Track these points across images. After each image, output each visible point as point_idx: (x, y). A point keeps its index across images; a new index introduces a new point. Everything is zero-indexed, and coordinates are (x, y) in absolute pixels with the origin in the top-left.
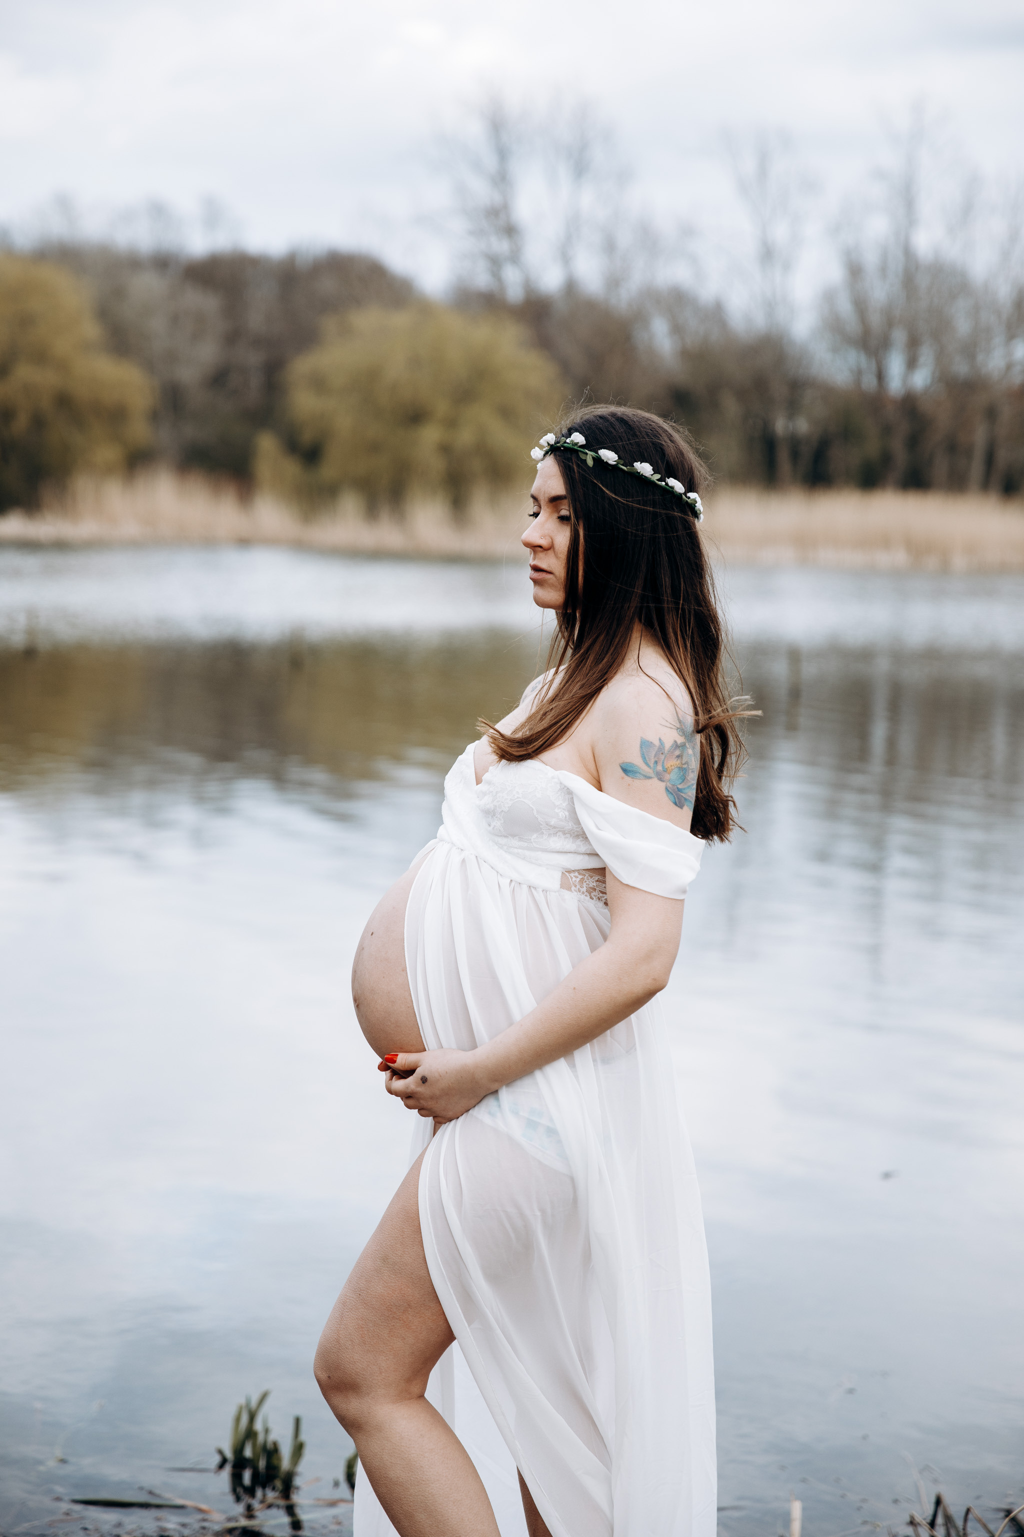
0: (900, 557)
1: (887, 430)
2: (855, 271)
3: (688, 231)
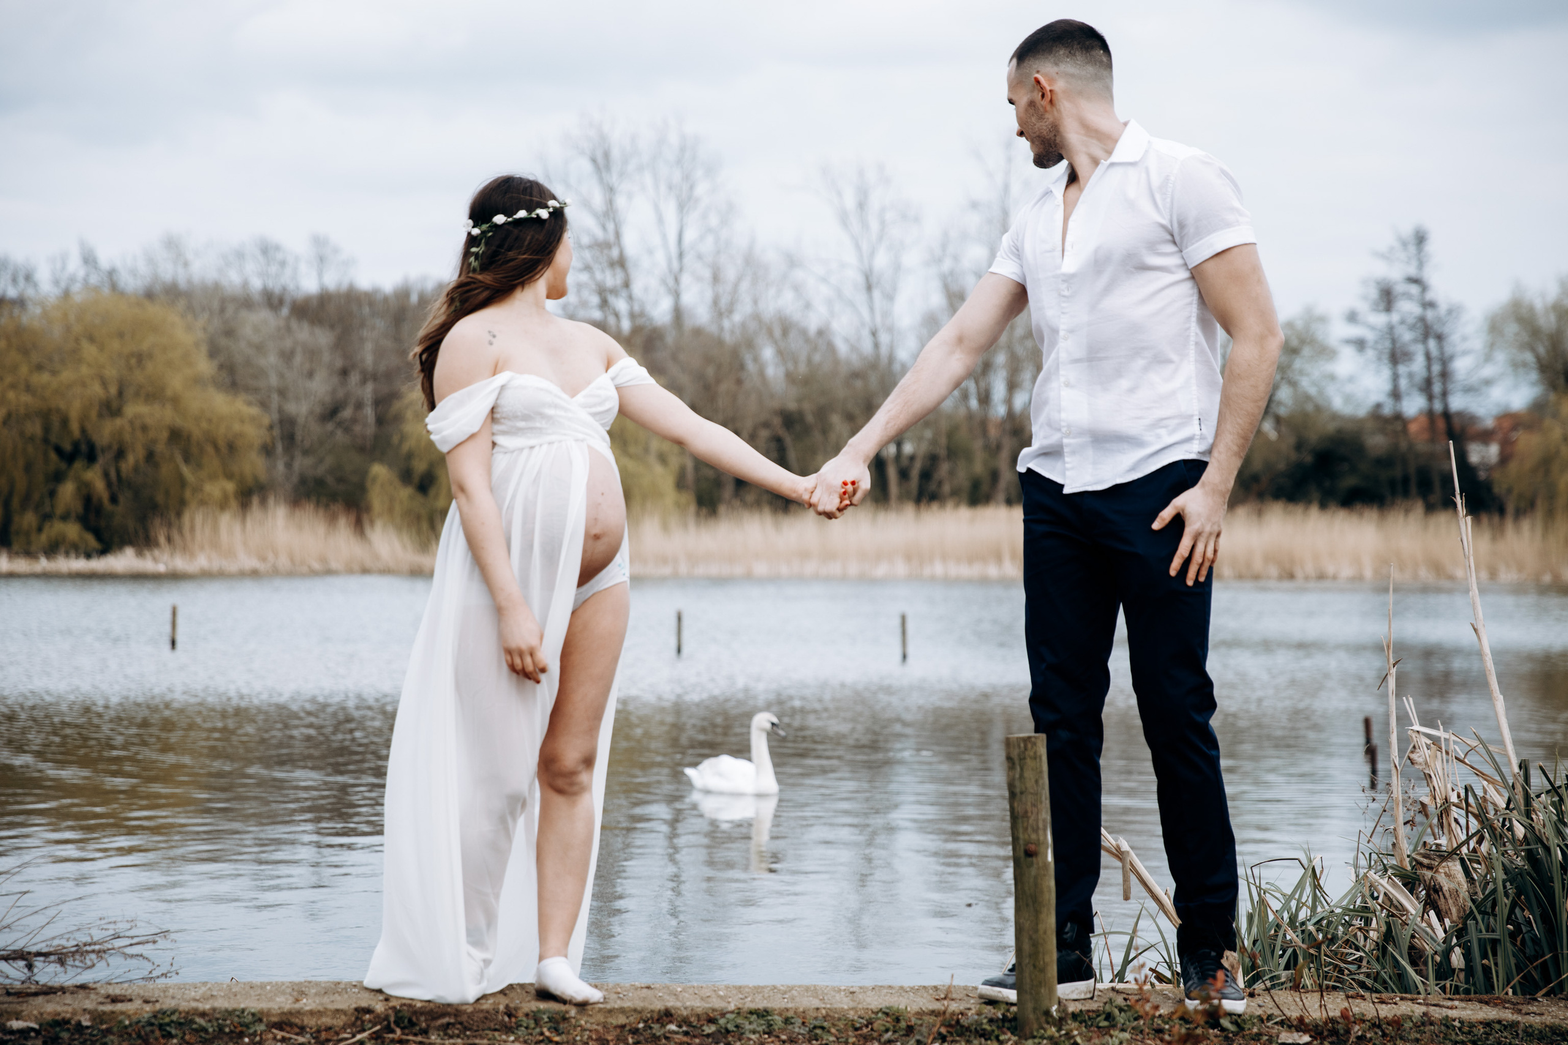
0: (1010, 569)
1: (993, 451)
3: (793, 261)
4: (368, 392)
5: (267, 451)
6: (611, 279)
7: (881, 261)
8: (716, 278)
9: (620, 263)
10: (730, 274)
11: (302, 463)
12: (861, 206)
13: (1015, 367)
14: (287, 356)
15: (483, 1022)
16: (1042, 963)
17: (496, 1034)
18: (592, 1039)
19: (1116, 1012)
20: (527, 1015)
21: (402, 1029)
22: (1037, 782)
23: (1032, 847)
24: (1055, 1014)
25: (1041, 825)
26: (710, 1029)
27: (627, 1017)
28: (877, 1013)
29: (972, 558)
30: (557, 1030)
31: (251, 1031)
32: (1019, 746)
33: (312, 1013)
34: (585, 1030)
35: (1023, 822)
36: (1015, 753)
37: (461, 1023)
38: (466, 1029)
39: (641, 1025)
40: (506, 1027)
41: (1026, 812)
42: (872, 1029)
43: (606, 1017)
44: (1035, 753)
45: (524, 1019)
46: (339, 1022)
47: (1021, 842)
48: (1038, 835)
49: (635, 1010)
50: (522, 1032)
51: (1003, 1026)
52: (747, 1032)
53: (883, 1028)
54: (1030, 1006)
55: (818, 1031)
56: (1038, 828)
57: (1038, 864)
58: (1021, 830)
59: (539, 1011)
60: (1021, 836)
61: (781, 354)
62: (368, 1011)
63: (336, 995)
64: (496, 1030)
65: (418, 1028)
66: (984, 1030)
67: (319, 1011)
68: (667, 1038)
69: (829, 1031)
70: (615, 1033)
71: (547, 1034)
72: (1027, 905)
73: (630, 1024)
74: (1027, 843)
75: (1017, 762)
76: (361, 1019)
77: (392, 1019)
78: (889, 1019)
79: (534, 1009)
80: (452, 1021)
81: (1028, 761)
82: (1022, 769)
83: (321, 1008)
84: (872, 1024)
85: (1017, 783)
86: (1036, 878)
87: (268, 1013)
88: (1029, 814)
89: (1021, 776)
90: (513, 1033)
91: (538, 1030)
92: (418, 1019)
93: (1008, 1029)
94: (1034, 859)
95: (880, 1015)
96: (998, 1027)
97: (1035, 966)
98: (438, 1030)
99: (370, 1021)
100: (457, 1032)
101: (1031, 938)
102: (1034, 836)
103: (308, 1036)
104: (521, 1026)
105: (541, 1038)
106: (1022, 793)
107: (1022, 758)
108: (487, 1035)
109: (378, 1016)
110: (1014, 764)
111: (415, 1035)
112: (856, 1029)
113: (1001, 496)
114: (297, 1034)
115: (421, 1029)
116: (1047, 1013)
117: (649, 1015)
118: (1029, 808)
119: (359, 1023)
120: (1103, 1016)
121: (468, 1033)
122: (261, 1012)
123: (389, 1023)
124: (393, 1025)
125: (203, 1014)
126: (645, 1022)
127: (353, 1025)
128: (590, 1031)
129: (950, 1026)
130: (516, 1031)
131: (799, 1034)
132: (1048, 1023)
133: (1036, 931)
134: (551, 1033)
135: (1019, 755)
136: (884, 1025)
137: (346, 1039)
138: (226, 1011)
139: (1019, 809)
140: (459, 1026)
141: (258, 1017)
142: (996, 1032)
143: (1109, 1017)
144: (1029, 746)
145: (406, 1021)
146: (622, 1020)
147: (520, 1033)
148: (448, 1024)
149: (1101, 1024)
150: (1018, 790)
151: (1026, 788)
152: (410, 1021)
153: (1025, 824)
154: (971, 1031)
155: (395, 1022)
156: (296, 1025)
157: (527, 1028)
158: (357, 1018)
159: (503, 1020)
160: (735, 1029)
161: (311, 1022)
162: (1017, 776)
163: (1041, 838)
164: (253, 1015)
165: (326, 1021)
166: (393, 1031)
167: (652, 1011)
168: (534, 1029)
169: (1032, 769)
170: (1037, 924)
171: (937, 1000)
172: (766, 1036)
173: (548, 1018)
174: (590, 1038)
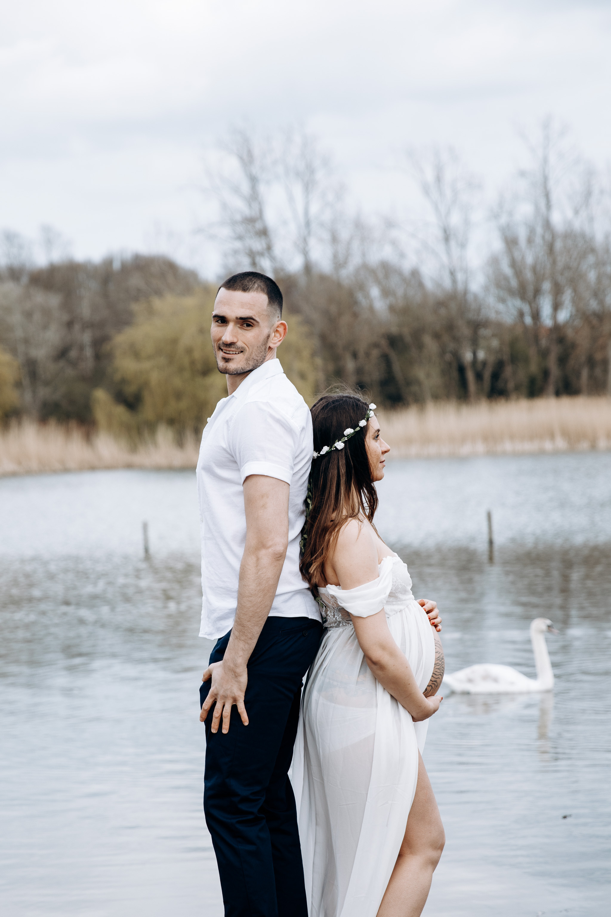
0: (561, 443)
1: (544, 354)
2: (511, 242)
3: (389, 224)
4: (86, 338)
5: (18, 385)
6: (258, 245)
7: (455, 220)
8: (335, 239)
9: (264, 233)
10: (344, 234)
11: (43, 392)
12: (439, 179)
13: (557, 291)
14: (28, 315)
29: (532, 436)
61: (386, 293)
113: (551, 388)
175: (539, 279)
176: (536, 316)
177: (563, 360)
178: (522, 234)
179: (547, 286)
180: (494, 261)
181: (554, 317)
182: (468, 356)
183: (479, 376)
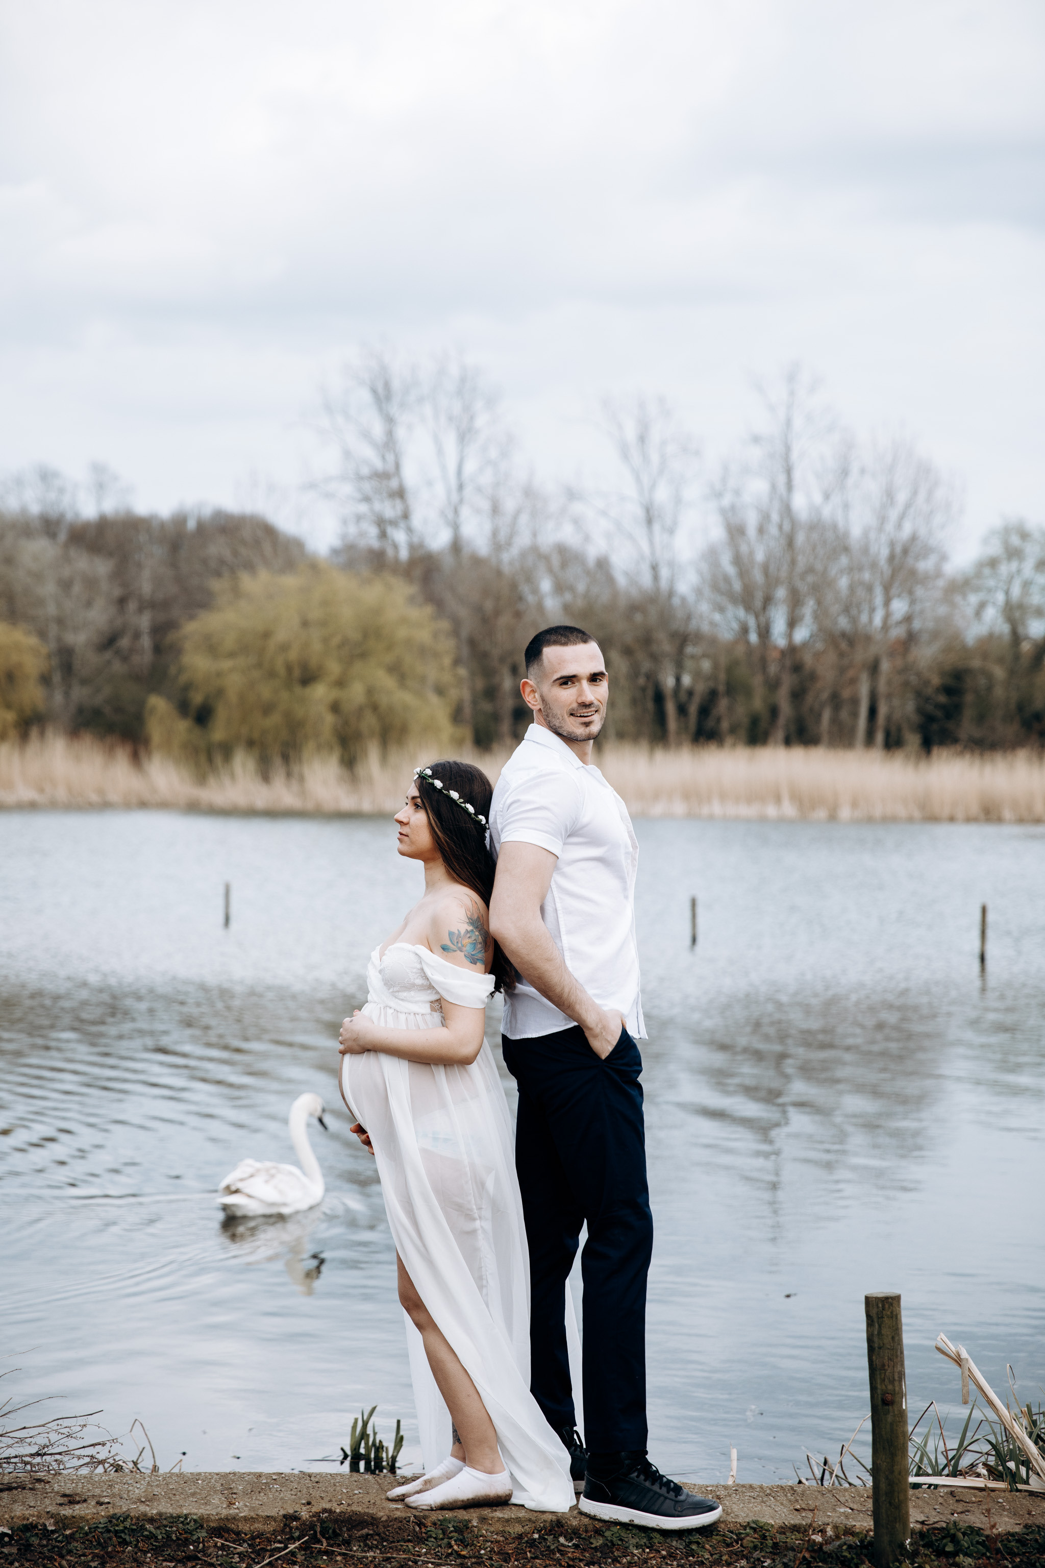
0: (789, 809)
1: (773, 685)
2: (736, 531)
3: (572, 495)
4: (144, 622)
5: (46, 680)
6: (390, 510)
7: (662, 495)
8: (496, 510)
9: (400, 494)
10: (509, 505)
11: (80, 694)
12: (642, 439)
13: (795, 601)
14: (66, 585)
15: (397, 1533)
16: (897, 1501)
17: (410, 1545)
18: (495, 1552)
19: (960, 1535)
20: (435, 1524)
21: (327, 1539)
22: (893, 1338)
23: (889, 1397)
24: (908, 1546)
25: (896, 1378)
26: (598, 1542)
27: (523, 1527)
28: (745, 1528)
29: (751, 798)
30: (463, 1542)
31: (195, 1538)
32: (878, 1307)
33: (245, 1519)
34: (487, 1541)
35: (880, 1374)
36: (874, 1312)
37: (378, 1535)
38: (383, 1540)
39: (536, 1536)
40: (418, 1538)
41: (884, 1365)
42: (742, 1545)
43: (505, 1526)
44: (892, 1313)
45: (433, 1529)
46: (270, 1527)
47: (879, 1391)
48: (894, 1386)
49: (530, 1520)
50: (431, 1542)
51: (861, 1553)
52: (631, 1547)
53: (751, 1545)
54: (886, 1539)
55: (694, 1547)
56: (894, 1380)
57: (894, 1412)
58: (879, 1381)
59: (445, 1520)
60: (879, 1386)
61: (561, 587)
62: (295, 1517)
63: (262, 1494)
64: (409, 1541)
65: (341, 1539)
66: (845, 1557)
67: (252, 1518)
68: (560, 1551)
69: (703, 1547)
70: (514, 1545)
71: (455, 1547)
72: (884, 1448)
73: (526, 1534)
74: (885, 1393)
75: (875, 1320)
76: (289, 1526)
77: (318, 1529)
78: (756, 1536)
79: (441, 1518)
80: (371, 1532)
81: (885, 1319)
82: (880, 1326)
83: (253, 1514)
84: (742, 1539)
85: (876, 1339)
86: (892, 1424)
87: (208, 1520)
88: (887, 1367)
89: (879, 1333)
90: (424, 1544)
91: (446, 1541)
92: (340, 1529)
93: (866, 1556)
94: (890, 1407)
95: (748, 1530)
96: (856, 1554)
97: (890, 1503)
98: (359, 1541)
99: (297, 1528)
100: (375, 1542)
101: (887, 1478)
102: (890, 1387)
103: (245, 1545)
104: (431, 1537)
105: (450, 1551)
106: (880, 1348)
107: (880, 1317)
108: (402, 1546)
109: (304, 1523)
110: (873, 1321)
111: (339, 1545)
112: (728, 1545)
114: (234, 1542)
115: (343, 1540)
116: (902, 1546)
117: (542, 1525)
118: (886, 1361)
119: (287, 1530)
120: (949, 1539)
121: (385, 1544)
122: (202, 1518)
123: (315, 1532)
124: (319, 1536)
125: (151, 1520)
126: (539, 1532)
127: (283, 1532)
128: (492, 1542)
129: (814, 1551)
130: (426, 1542)
131: (677, 1549)
132: (902, 1555)
133: (892, 1472)
134: (458, 1545)
135: (877, 1314)
136: (753, 1542)
137: (279, 1550)
138: (172, 1516)
139: (877, 1362)
140: (377, 1537)
141: (200, 1523)
142: (855, 1561)
143: (954, 1539)
144: (887, 1306)
145: (331, 1531)
146: (518, 1529)
147: (430, 1544)
148: (368, 1535)
149: (947, 1549)
150: (876, 1345)
151: (883, 1344)
152: (334, 1531)
153: (883, 1376)
154: (832, 1558)
155: (321, 1531)
156: (232, 1531)
157: (435, 1538)
158: (285, 1525)
159: (414, 1530)
160: (620, 1543)
161: (246, 1527)
162: (876, 1333)
163: (897, 1389)
164: (195, 1521)
165: (258, 1526)
166: (319, 1542)
167: (545, 1521)
168: (442, 1539)
169: (889, 1327)
170: (893, 1466)
171: (796, 1510)
172: (648, 1550)
173: (453, 1527)
174: (492, 1550)
175: (771, 582)
176: (765, 632)
177: (797, 695)
178: (752, 521)
179: (781, 593)
180: (711, 555)
181: (789, 635)
182: (669, 682)
183: (682, 710)
